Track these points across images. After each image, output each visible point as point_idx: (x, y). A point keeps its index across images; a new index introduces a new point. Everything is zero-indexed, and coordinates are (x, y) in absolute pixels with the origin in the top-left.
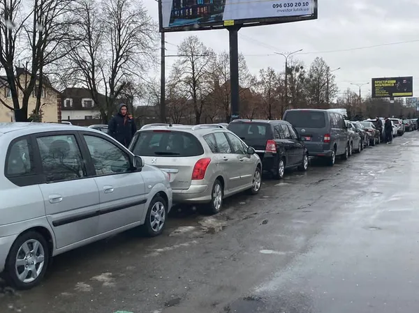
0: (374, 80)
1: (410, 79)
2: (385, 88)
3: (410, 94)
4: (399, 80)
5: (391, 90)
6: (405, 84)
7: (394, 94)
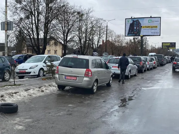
0: (162, 43)
1: (175, 43)
2: (166, 46)
3: (175, 48)
4: (171, 43)
5: (168, 47)
6: (173, 45)
7: (169, 48)
